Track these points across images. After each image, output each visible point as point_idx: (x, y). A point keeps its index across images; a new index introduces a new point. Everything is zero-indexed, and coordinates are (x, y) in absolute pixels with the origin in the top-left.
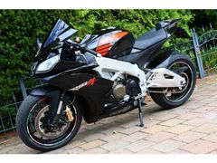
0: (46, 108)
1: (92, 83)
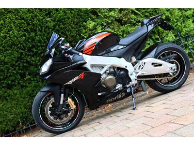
1: (82, 77)
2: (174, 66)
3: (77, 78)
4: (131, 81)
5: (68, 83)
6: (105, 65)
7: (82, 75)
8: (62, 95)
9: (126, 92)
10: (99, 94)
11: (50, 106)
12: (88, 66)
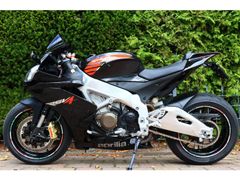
0: (30, 119)
1: (71, 102)
2: (210, 130)
3: (64, 101)
4: (139, 130)
5: (51, 104)
6: (109, 97)
7: (70, 100)
8: (43, 117)
9: (128, 141)
10: (89, 132)
11: (25, 125)
12: (84, 90)
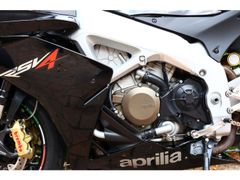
1: (51, 66)
3: (36, 62)
4: (209, 121)
6: (137, 50)
7: (51, 58)
10: (98, 134)
12: (80, 38)
